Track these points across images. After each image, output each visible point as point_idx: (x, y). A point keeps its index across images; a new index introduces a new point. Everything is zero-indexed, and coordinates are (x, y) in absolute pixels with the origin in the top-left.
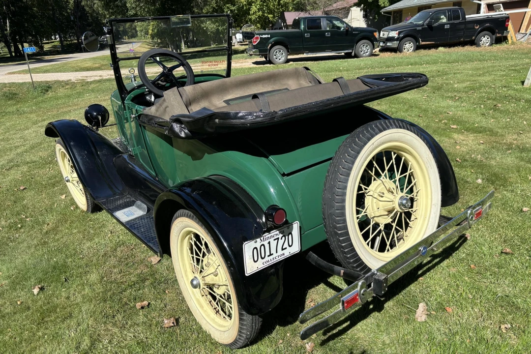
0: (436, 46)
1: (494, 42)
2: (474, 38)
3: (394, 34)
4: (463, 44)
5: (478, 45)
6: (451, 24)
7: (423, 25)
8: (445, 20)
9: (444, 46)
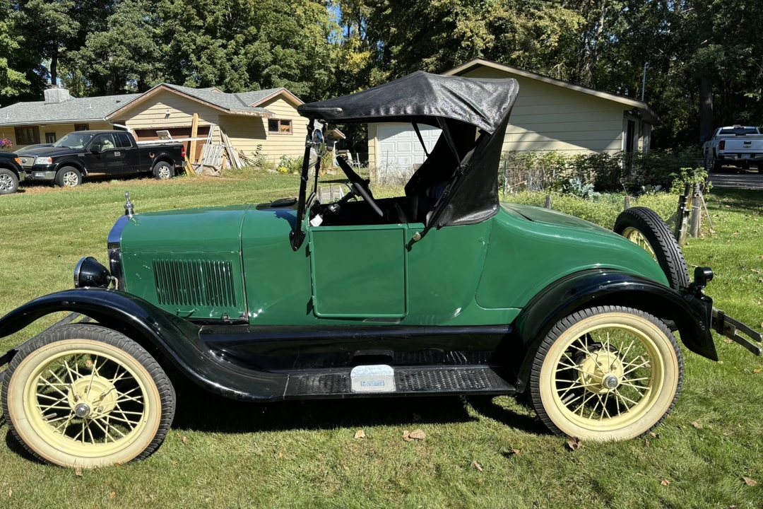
0: (107, 179)
1: (173, 174)
3: (46, 161)
4: (141, 176)
5: (158, 178)
6: (122, 151)
8: (111, 146)
9: (118, 178)
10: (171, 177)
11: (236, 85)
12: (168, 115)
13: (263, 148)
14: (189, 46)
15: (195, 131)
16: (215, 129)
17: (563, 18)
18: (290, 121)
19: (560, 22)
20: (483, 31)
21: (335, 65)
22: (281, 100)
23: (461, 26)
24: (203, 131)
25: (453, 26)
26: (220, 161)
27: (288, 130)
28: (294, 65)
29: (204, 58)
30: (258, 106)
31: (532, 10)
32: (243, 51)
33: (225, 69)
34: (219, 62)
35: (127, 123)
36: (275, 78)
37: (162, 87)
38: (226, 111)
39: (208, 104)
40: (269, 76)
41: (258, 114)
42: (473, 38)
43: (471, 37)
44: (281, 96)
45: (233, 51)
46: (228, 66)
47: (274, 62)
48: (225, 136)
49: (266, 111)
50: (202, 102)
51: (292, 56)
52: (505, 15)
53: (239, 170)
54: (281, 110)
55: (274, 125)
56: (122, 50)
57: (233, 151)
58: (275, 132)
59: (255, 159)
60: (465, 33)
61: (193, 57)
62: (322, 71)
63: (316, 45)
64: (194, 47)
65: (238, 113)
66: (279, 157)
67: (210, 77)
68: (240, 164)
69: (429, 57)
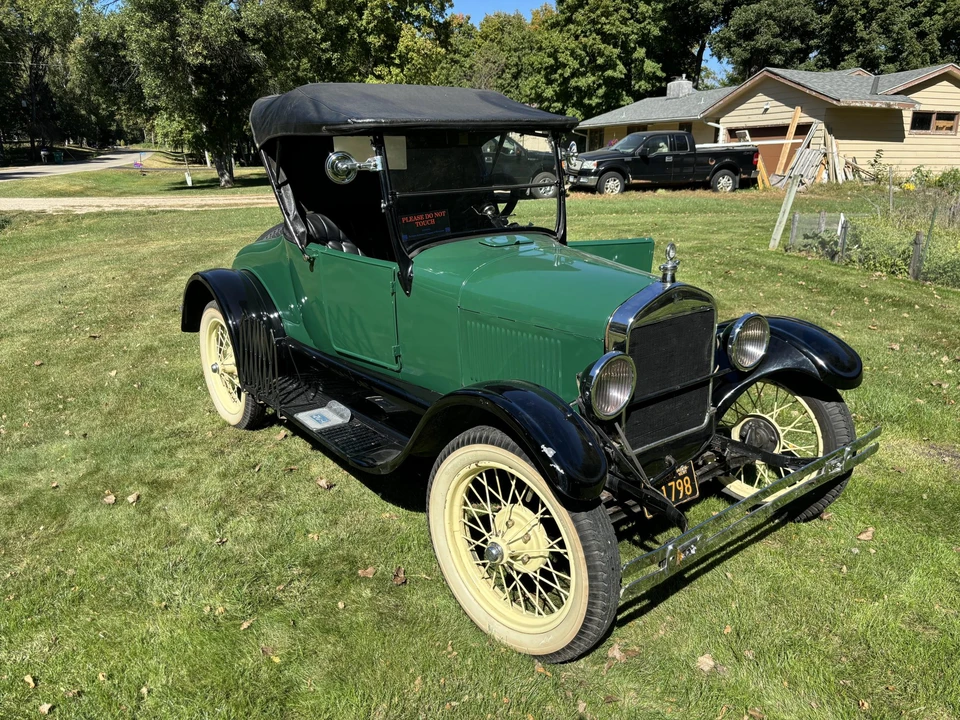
0: (654, 188)
1: (737, 186)
2: (708, 178)
3: (591, 165)
4: (694, 186)
5: (715, 190)
6: (675, 156)
7: (633, 155)
8: (665, 150)
9: (667, 187)
10: (734, 190)
12: (767, 110)
13: (885, 154)
15: (792, 130)
16: (819, 128)
18: (957, 114)
22: (945, 83)
24: (803, 130)
27: (950, 128)
35: (721, 120)
37: (765, 73)
38: (835, 102)
39: (814, 93)
41: (889, 105)
44: (946, 77)
48: (830, 138)
49: (906, 100)
53: (837, 184)
54: (938, 97)
55: (922, 121)
56: (769, 25)
57: (837, 158)
58: (924, 132)
59: (872, 171)
65: (853, 105)
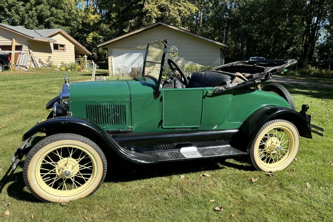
1: (4, 69)
10: (2, 71)
11: (31, 26)
13: (52, 58)
14: (4, 4)
15: (14, 48)
16: (25, 48)
17: (189, 7)
18: (65, 45)
19: (189, 9)
20: (156, 10)
21: (81, 20)
22: (59, 35)
23: (146, 6)
24: (18, 48)
25: (142, 6)
26: (28, 63)
27: (63, 50)
28: (62, 18)
29: (13, 11)
30: (48, 37)
31: (176, 3)
32: (34, 9)
33: (25, 17)
34: (21, 13)
36: (52, 24)
39: (21, 34)
40: (49, 22)
41: (48, 41)
42: (152, 12)
43: (151, 12)
44: (59, 33)
45: (29, 8)
46: (26, 15)
47: (51, 16)
48: (31, 51)
49: (52, 39)
50: (18, 33)
51: (61, 14)
52: (165, 3)
53: (39, 68)
54: (59, 39)
55: (56, 47)
57: (36, 59)
58: (57, 50)
59: (47, 63)
60: (148, 10)
61: (6, 10)
62: (75, 22)
63: (72, 9)
64: (7, 4)
65: (38, 40)
66: (60, 62)
67: (16, 20)
68: (40, 65)
69: (132, 20)
